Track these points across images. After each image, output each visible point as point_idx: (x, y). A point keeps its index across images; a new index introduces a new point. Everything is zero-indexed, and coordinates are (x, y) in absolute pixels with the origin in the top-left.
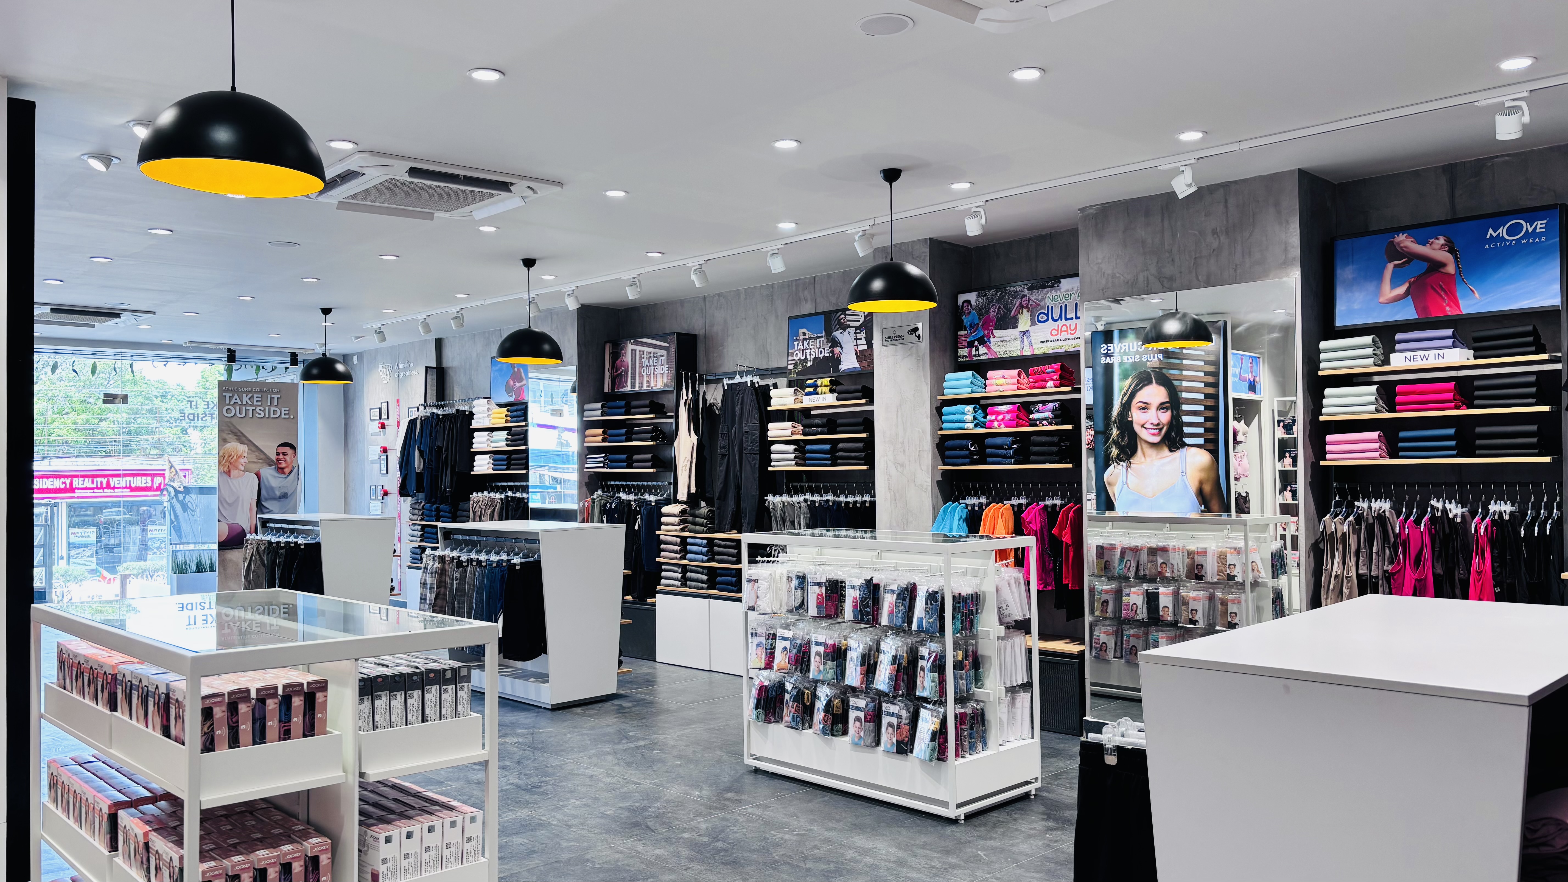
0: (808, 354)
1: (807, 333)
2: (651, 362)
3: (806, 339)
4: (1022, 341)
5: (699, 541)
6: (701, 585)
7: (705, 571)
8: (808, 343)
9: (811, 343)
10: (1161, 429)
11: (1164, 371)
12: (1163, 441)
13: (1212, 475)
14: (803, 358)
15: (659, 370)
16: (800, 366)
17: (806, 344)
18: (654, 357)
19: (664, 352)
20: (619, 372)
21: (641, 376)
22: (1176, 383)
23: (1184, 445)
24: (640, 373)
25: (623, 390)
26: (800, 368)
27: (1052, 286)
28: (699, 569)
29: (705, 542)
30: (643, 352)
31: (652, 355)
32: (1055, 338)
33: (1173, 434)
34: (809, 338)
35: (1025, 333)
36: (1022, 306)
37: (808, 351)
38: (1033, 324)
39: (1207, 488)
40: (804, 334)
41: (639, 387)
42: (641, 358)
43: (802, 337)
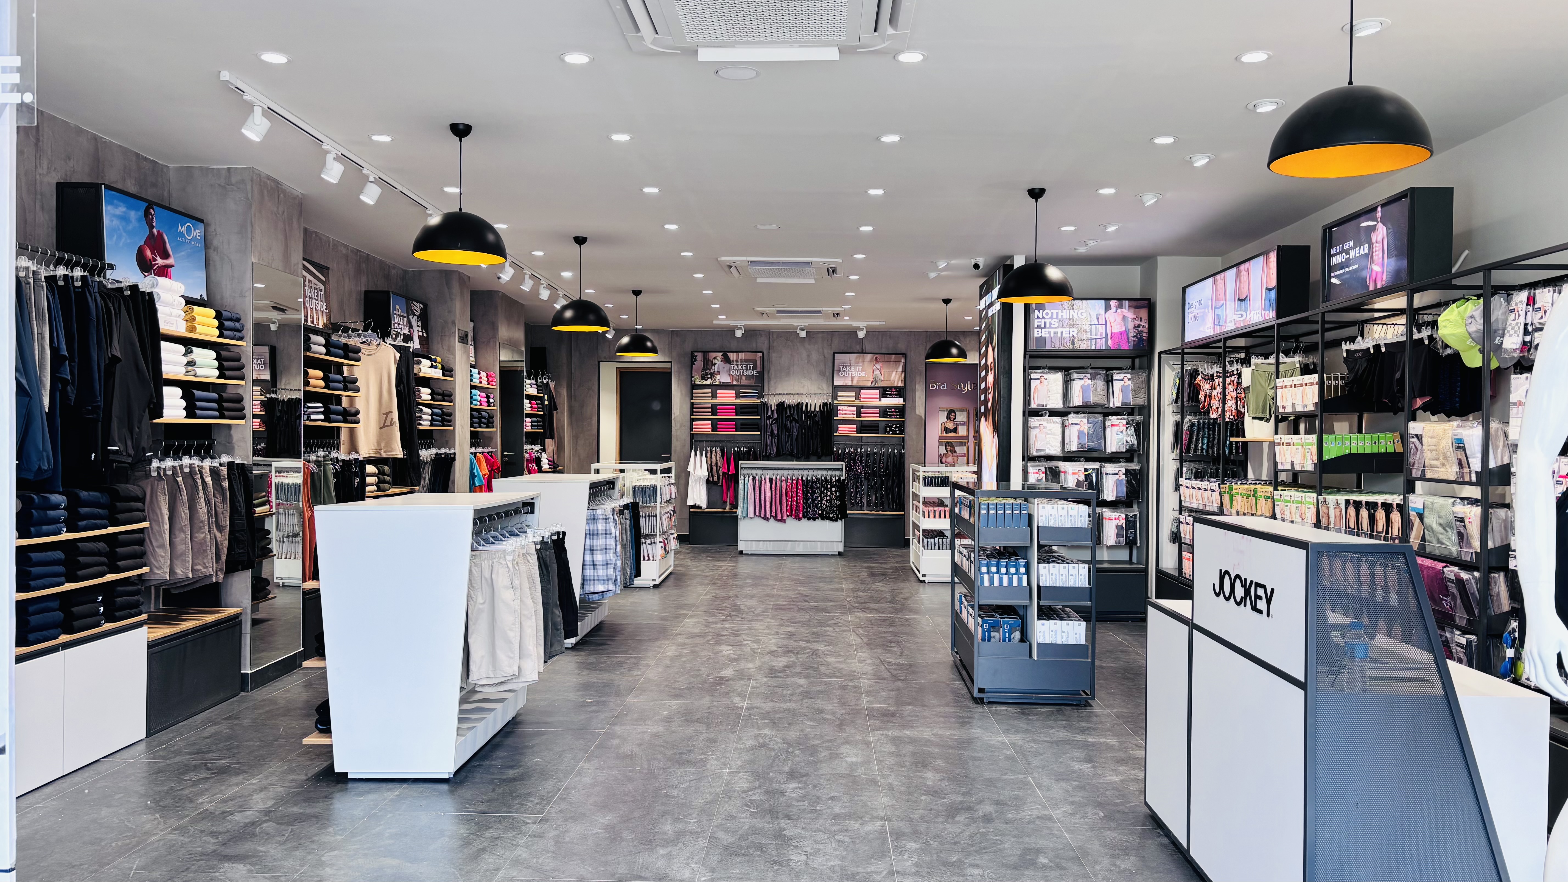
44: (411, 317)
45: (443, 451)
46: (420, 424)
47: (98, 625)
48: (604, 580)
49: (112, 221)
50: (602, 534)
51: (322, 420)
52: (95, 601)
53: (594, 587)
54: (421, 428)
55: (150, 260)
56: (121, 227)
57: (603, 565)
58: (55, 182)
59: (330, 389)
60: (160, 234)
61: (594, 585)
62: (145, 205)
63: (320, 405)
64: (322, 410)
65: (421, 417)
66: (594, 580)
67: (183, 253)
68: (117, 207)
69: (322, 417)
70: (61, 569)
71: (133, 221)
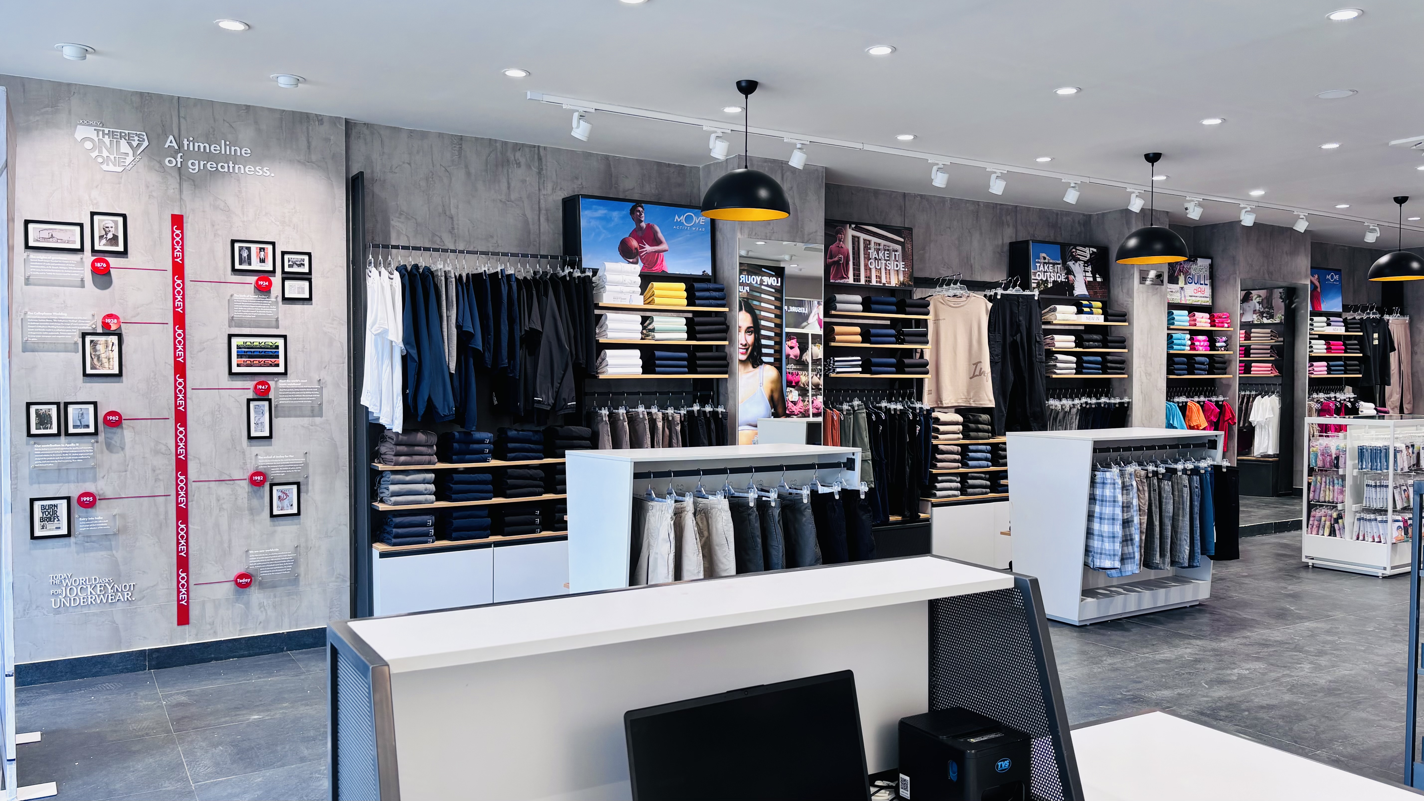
0: (1048, 276)
1: (1047, 257)
2: (880, 255)
3: (1046, 263)
4: (1181, 293)
5: (983, 447)
6: (984, 490)
7: (987, 476)
8: (1048, 267)
9: (1050, 268)
10: (747, 349)
11: (750, 301)
12: (748, 358)
13: (779, 386)
14: (1045, 279)
15: (892, 266)
16: (1042, 286)
17: (1046, 268)
18: (885, 250)
19: (899, 247)
20: (836, 259)
21: (868, 269)
22: (757, 312)
23: (762, 362)
24: (866, 265)
25: (842, 281)
26: (1042, 287)
27: (1194, 261)
28: (983, 475)
29: (989, 447)
30: (870, 241)
31: (881, 247)
32: (1196, 295)
33: (755, 353)
34: (1049, 263)
35: (1182, 288)
36: (1180, 271)
37: (1048, 274)
38: (1186, 284)
39: (776, 396)
40: (1045, 258)
41: (866, 281)
42: (867, 247)
43: (1043, 261)
44: (1070, 264)
45: (1103, 400)
46: (1055, 373)
47: (533, 532)
48: (1110, 555)
49: (590, 222)
50: (1109, 501)
51: (861, 373)
52: (534, 514)
53: (1100, 562)
54: (1054, 376)
55: (636, 249)
56: (600, 227)
57: (1109, 537)
58: (561, 198)
59: (871, 343)
60: (649, 227)
61: (1100, 559)
62: (631, 205)
63: (859, 358)
64: (860, 363)
65: (1055, 366)
66: (1101, 554)
67: (680, 239)
68: (596, 210)
69: (860, 369)
70: (490, 487)
71: (616, 219)
